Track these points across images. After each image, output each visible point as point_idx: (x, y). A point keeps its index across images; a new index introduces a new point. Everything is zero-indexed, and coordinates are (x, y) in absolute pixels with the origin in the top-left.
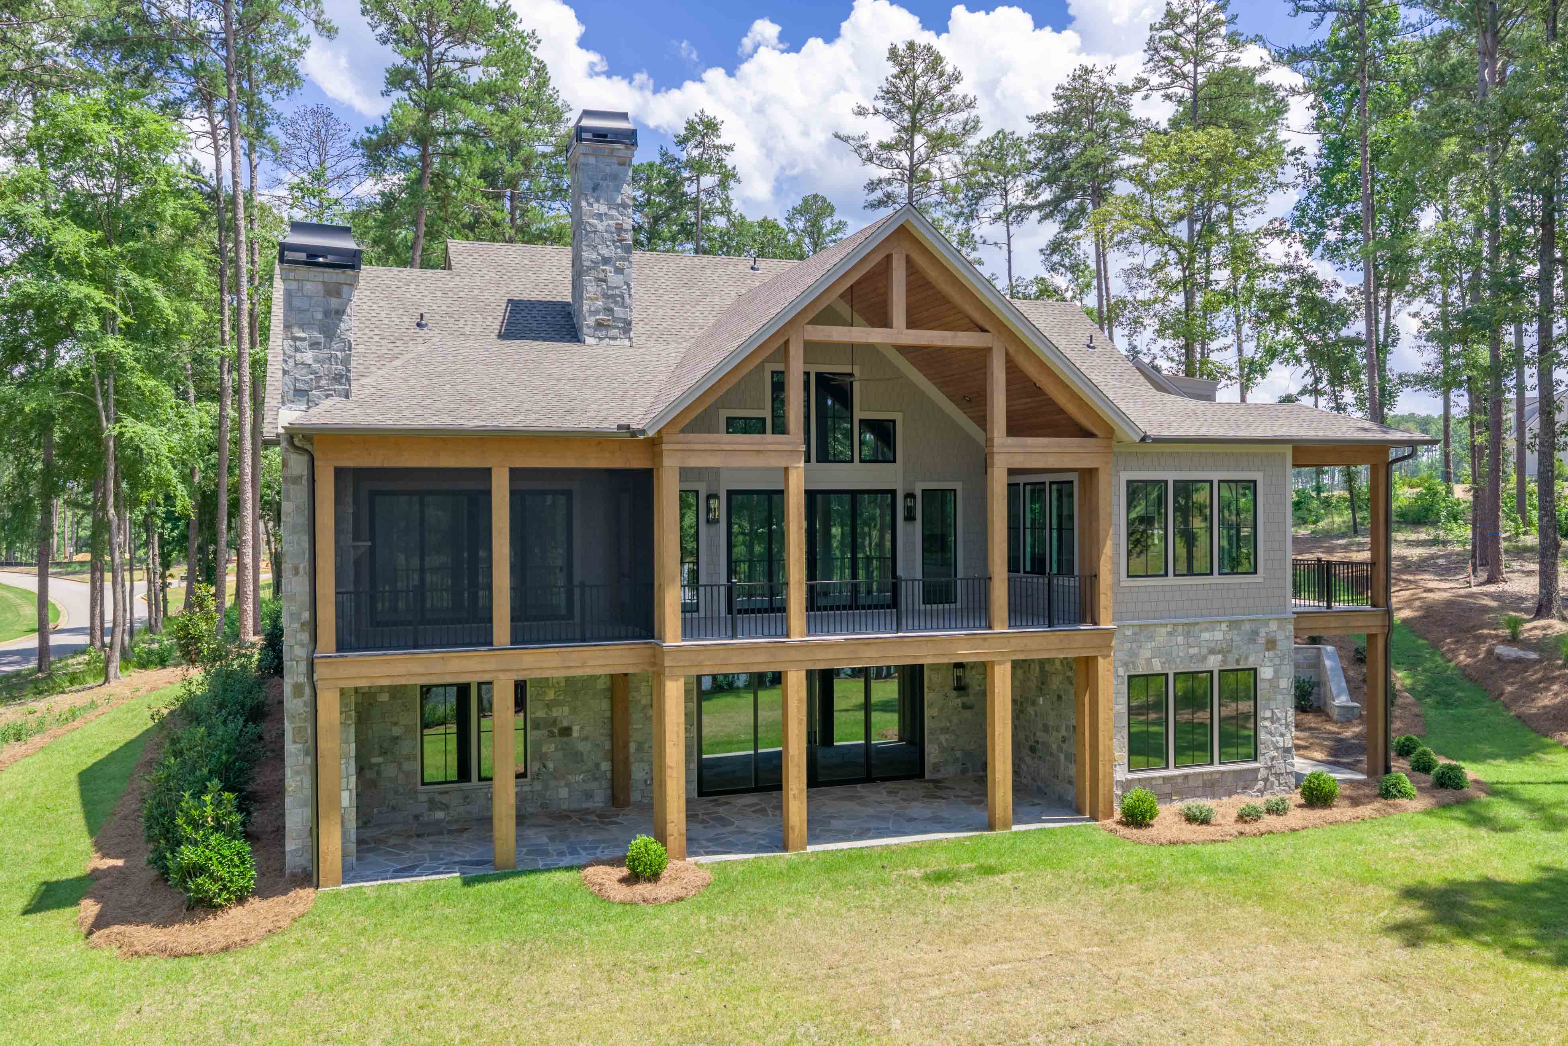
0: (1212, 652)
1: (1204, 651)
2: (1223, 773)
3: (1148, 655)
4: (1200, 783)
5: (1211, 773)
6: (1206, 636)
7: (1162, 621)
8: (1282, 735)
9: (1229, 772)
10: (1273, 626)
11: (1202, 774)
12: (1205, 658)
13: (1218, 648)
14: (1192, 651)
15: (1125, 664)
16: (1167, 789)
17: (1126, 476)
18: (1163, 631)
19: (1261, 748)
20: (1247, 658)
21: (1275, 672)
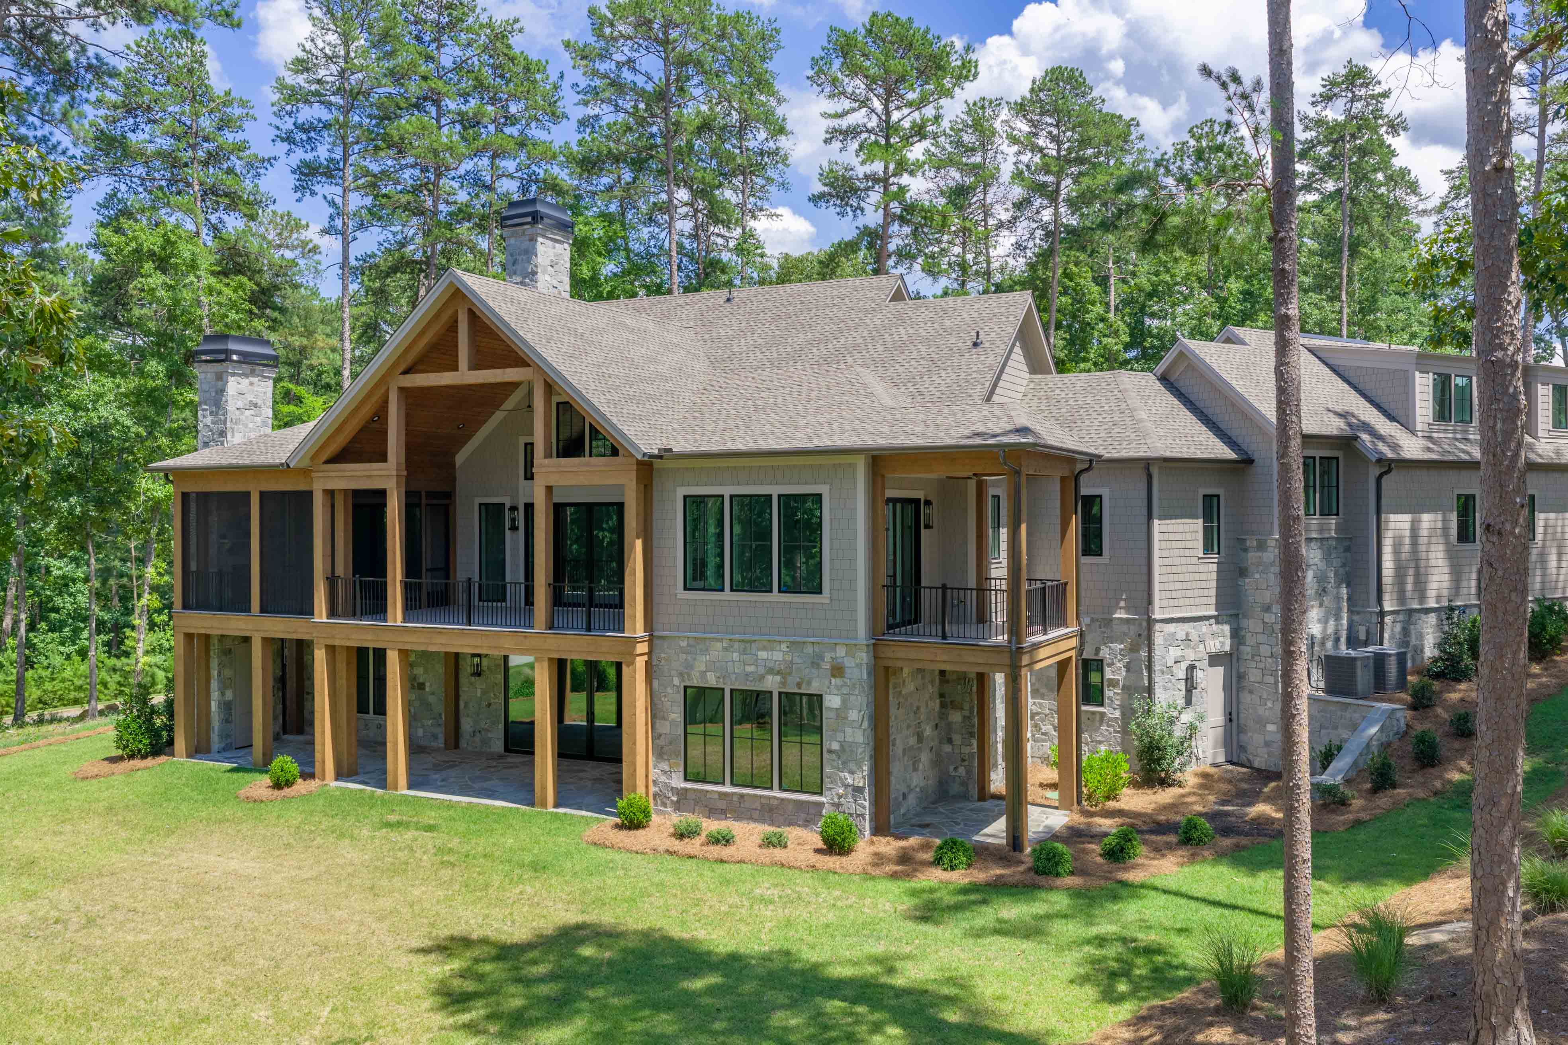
0: (771, 671)
1: (762, 670)
13: (777, 668)
14: (749, 669)
20: (809, 683)
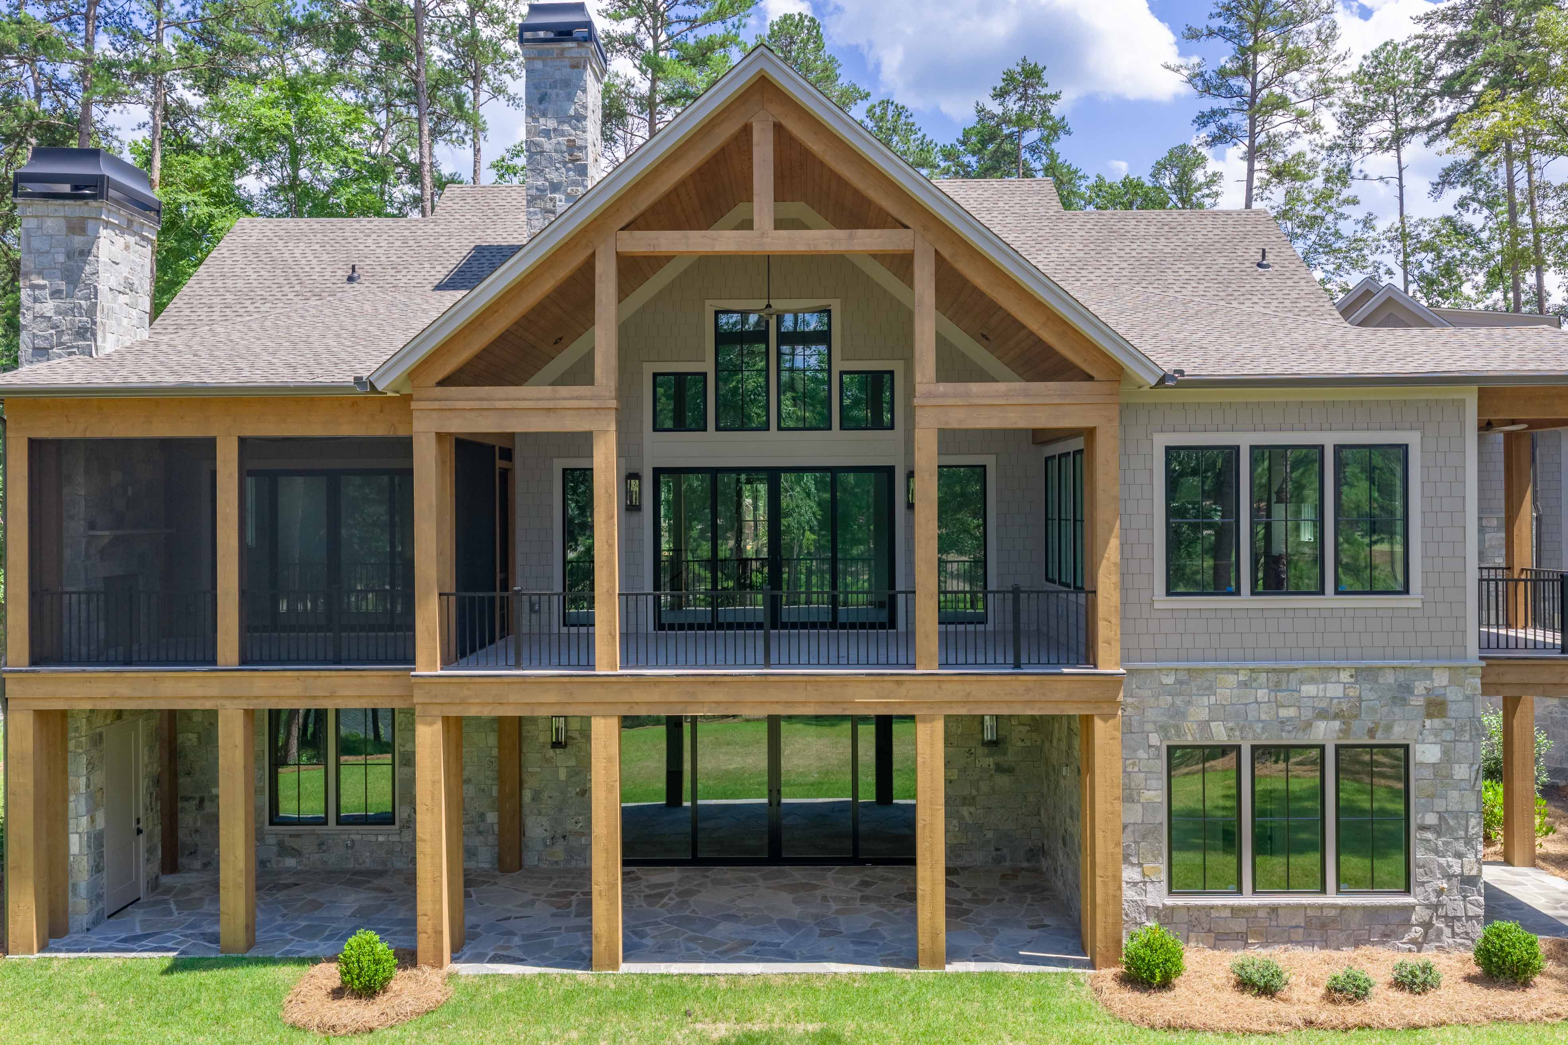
0: (1322, 714)
1: (1307, 714)
2: (1343, 908)
3: (1204, 715)
4: (1300, 920)
5: (1321, 907)
6: (1309, 690)
7: (1229, 665)
8: (1459, 855)
9: (1355, 908)
10: (1441, 679)
11: (1305, 907)
12: (1309, 725)
13: (1334, 709)
14: (1284, 713)
15: (1163, 729)
16: (1239, 926)
17: (1162, 441)
18: (1232, 679)
19: (1417, 874)
20: (1389, 728)
21: (1445, 753)
